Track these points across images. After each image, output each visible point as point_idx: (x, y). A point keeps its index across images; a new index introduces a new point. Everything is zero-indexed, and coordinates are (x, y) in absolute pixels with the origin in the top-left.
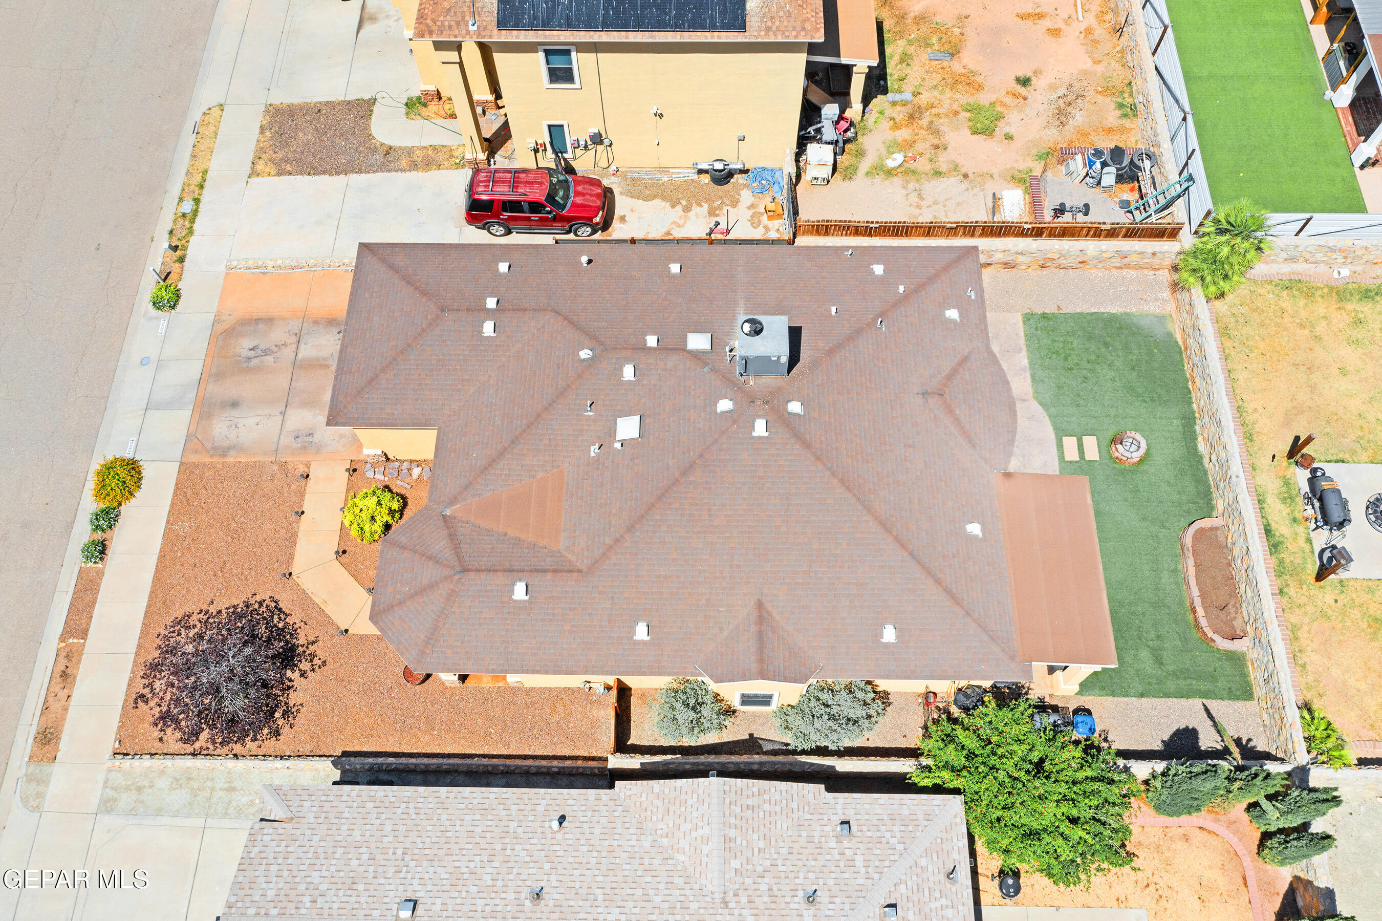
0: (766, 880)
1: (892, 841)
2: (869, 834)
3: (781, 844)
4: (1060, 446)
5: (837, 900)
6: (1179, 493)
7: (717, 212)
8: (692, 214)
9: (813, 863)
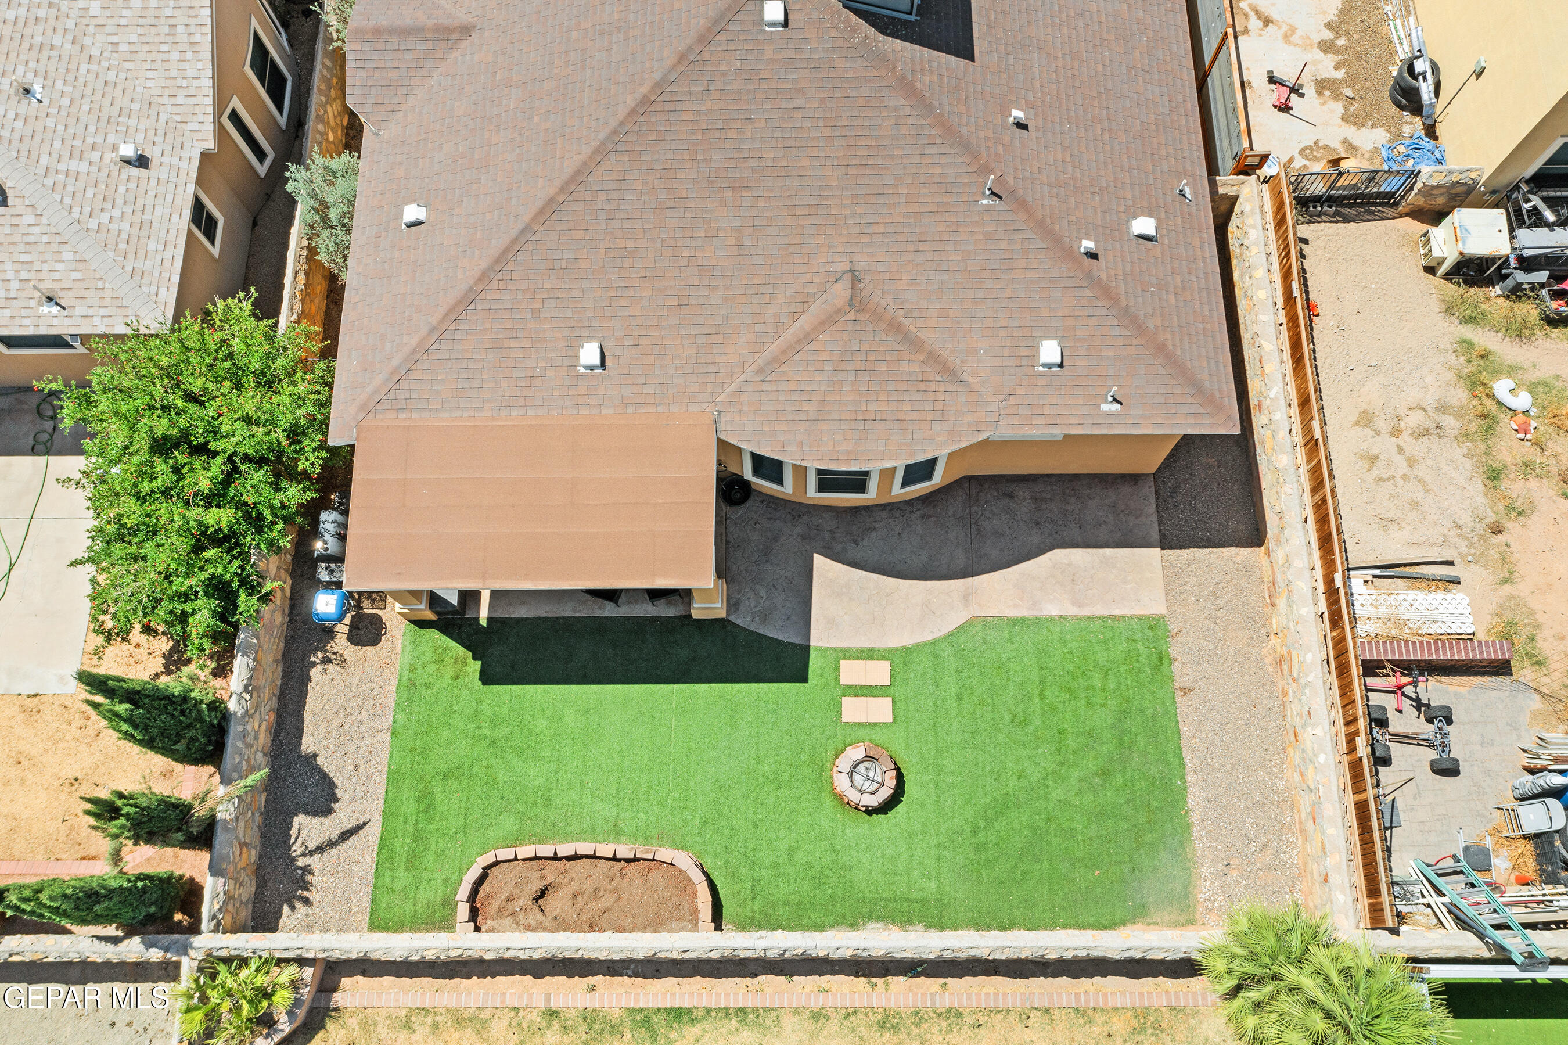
0: (68, 46)
1: (105, 218)
2: (122, 189)
3: (122, 76)
4: (869, 654)
5: (19, 124)
6: (775, 866)
7: (1327, 93)
8: (1318, 55)
9: (86, 108)
